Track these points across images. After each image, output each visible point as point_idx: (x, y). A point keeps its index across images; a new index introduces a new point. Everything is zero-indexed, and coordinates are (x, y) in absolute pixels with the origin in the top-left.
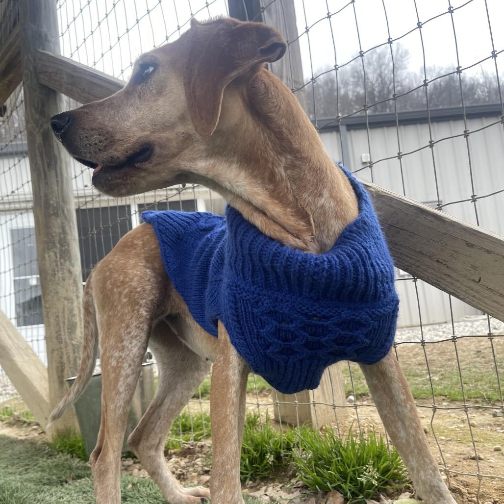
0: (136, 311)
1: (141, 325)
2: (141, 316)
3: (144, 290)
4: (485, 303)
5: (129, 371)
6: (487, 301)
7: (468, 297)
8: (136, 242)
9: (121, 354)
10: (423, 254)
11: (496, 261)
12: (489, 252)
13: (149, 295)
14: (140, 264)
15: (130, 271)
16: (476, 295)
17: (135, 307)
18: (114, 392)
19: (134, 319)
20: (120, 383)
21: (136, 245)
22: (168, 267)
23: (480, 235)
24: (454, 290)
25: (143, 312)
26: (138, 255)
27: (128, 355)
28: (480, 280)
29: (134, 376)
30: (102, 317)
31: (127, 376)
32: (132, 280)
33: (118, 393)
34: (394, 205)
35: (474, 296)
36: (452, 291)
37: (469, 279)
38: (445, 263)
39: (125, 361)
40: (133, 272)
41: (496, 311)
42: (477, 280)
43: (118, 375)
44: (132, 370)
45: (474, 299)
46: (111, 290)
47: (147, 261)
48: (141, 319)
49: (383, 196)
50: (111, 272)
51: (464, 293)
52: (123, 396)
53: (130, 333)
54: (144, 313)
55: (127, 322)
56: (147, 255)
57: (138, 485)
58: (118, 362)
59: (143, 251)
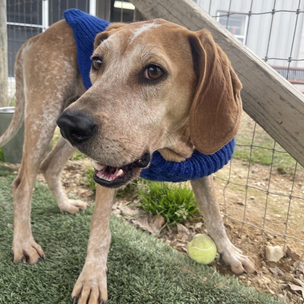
0: (54, 94)
1: (57, 105)
2: (57, 98)
3: (61, 78)
4: (280, 138)
5: (45, 136)
6: (282, 137)
7: (271, 131)
8: (58, 37)
9: (41, 123)
10: (250, 95)
11: (295, 114)
12: (292, 107)
13: (64, 83)
14: (61, 56)
15: (53, 61)
16: (277, 132)
17: (54, 90)
18: (33, 148)
19: (52, 99)
20: (39, 143)
21: (59, 39)
22: (81, 68)
23: (290, 94)
24: (264, 124)
25: (59, 95)
26: (59, 48)
27: (46, 124)
28: (281, 123)
29: (48, 139)
30: (29, 90)
31: (44, 139)
32: (53, 69)
33: (36, 149)
34: (240, 56)
35: (275, 132)
36: (262, 125)
37: (275, 121)
38: (262, 105)
39: (43, 128)
40: (54, 63)
41: (285, 145)
42: (280, 122)
43: (37, 137)
44: (48, 135)
45: (274, 133)
46: (37, 73)
47: (66, 55)
48: (57, 101)
49: (234, 47)
50: (39, 59)
51: (269, 128)
52: (39, 151)
53: (48, 109)
54: (60, 97)
55: (47, 100)
56: (66, 49)
57: (39, 189)
58: (38, 128)
59: (63, 45)
